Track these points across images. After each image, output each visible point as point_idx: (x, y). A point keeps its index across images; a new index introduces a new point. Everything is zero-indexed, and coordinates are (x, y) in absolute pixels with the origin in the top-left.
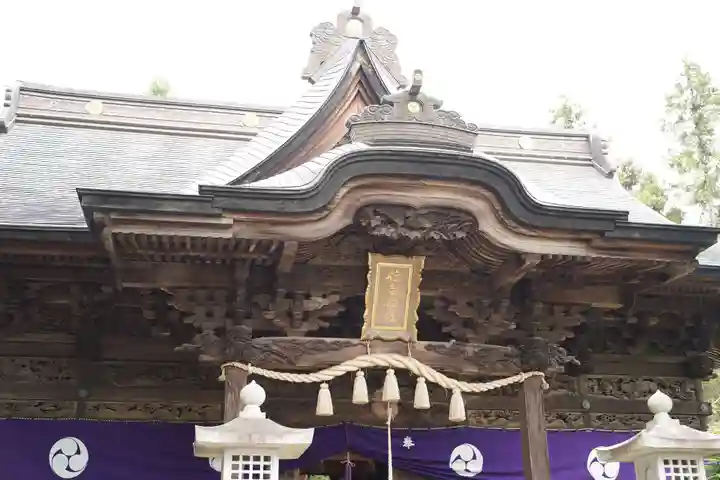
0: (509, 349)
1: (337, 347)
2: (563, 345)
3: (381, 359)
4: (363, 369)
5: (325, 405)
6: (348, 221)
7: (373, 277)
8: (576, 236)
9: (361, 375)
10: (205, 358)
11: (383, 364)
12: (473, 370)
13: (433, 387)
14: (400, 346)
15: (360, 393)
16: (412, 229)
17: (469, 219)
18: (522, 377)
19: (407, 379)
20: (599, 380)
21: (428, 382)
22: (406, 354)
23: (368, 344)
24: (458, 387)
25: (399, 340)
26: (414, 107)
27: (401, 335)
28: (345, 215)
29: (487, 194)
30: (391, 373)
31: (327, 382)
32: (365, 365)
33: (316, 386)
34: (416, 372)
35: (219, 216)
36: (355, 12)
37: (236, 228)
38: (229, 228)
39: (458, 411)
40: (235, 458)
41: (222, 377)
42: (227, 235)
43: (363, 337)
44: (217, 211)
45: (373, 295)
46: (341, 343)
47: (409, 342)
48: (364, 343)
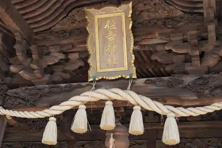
7: (92, 27)
9: (82, 109)
11: (103, 97)
23: (94, 84)
34: (132, 102)
39: (172, 134)
43: (91, 79)
46: (73, 85)
47: (131, 78)
48: (91, 84)
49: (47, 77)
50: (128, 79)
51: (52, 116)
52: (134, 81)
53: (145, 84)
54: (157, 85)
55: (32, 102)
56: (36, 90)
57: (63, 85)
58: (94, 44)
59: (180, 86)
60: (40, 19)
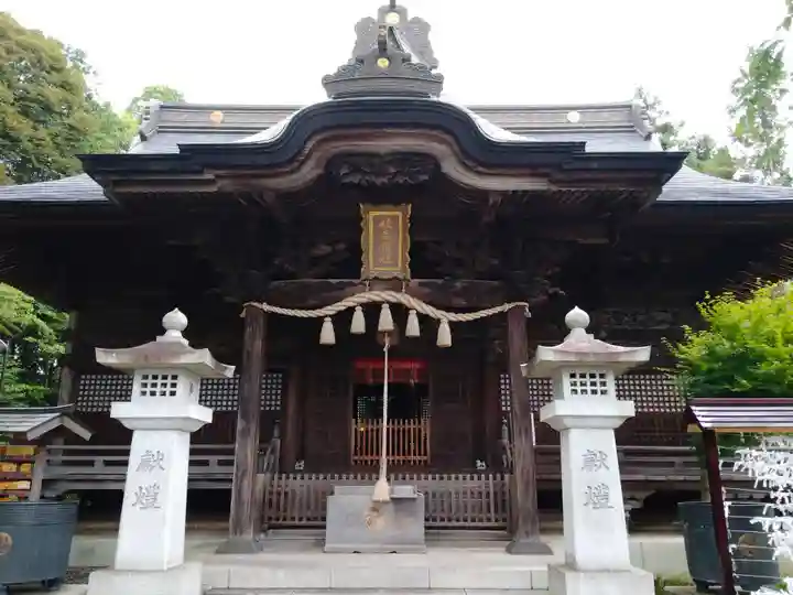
0: (496, 283)
1: (341, 287)
2: (548, 278)
3: (378, 295)
4: (362, 305)
5: (328, 335)
6: (320, 171)
7: (367, 224)
8: (534, 171)
9: (358, 310)
10: (229, 299)
11: (377, 299)
12: (462, 303)
13: (423, 318)
14: (395, 284)
15: (358, 324)
16: (378, 175)
17: (430, 162)
18: (507, 307)
19: (400, 312)
20: (615, 312)
21: (419, 314)
22: (398, 290)
23: (367, 283)
24: (445, 318)
25: (396, 278)
26: (383, 63)
27: (395, 274)
28: (317, 166)
29: (447, 137)
30: (385, 307)
31: (330, 316)
32: (364, 300)
33: (320, 320)
34: (408, 306)
35: (201, 172)
36: (393, 7)
37: (220, 183)
38: (213, 183)
39: (445, 337)
40: (146, 377)
41: (243, 315)
42: (213, 189)
43: (363, 277)
44: (197, 168)
45: (369, 240)
46: (345, 283)
47: (405, 279)
48: (364, 283)
51: (327, 316)
52: (408, 282)
57: (333, 281)
58: (368, 243)
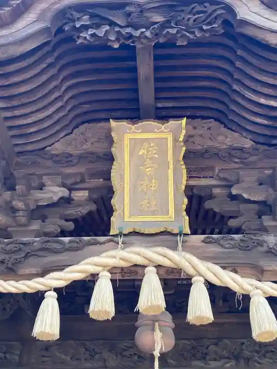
3: (138, 253)
7: (120, 150)
9: (105, 278)
11: (140, 260)
25: (166, 232)
27: (165, 226)
30: (151, 273)
43: (114, 230)
46: (84, 240)
48: (116, 239)
49: (36, 226)
50: (176, 235)
51: (50, 290)
52: (186, 238)
53: (203, 244)
54: (222, 246)
55: (10, 265)
56: (17, 245)
57: (66, 239)
58: (122, 177)
59: (260, 249)
60: (32, 130)
